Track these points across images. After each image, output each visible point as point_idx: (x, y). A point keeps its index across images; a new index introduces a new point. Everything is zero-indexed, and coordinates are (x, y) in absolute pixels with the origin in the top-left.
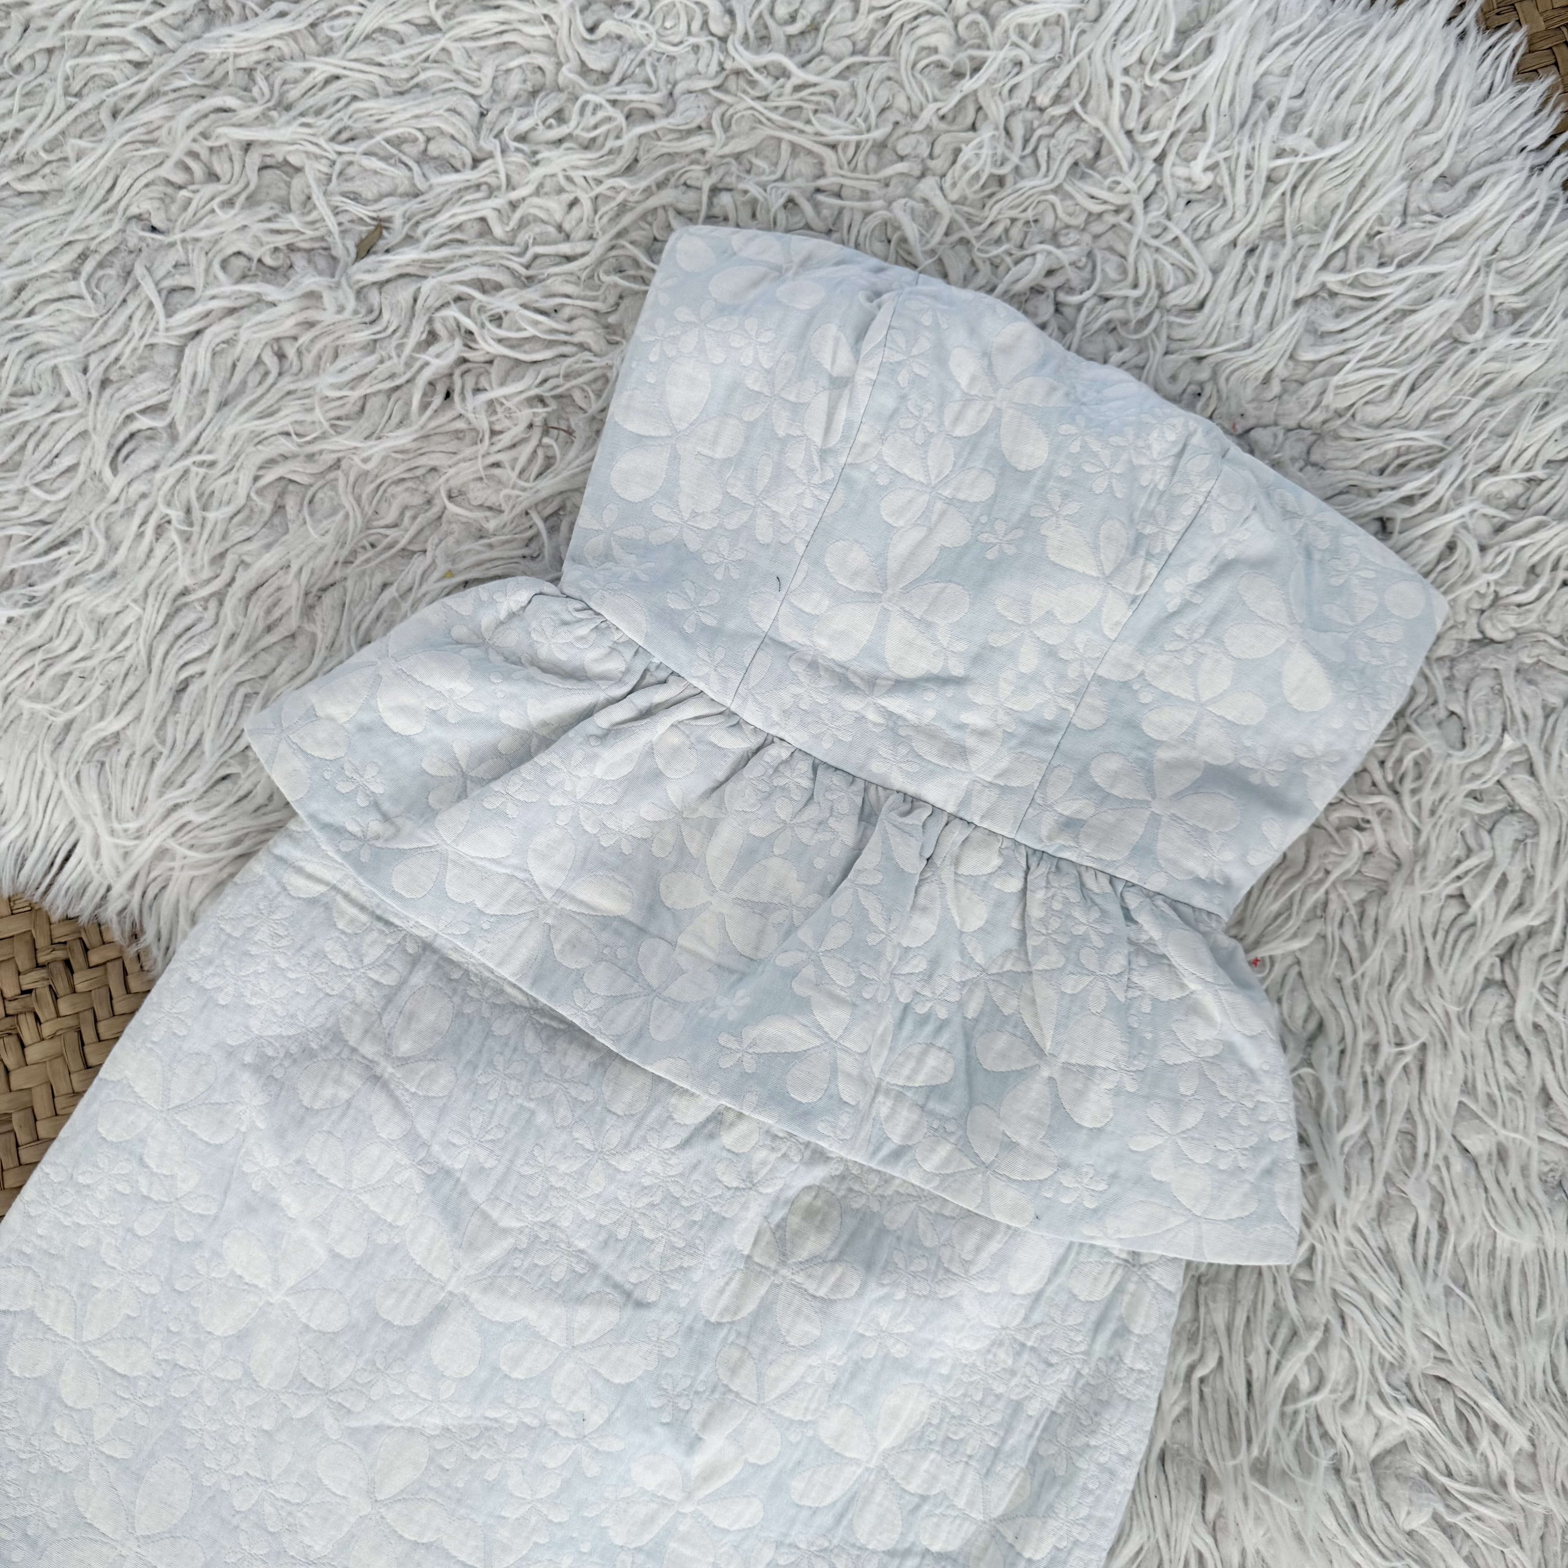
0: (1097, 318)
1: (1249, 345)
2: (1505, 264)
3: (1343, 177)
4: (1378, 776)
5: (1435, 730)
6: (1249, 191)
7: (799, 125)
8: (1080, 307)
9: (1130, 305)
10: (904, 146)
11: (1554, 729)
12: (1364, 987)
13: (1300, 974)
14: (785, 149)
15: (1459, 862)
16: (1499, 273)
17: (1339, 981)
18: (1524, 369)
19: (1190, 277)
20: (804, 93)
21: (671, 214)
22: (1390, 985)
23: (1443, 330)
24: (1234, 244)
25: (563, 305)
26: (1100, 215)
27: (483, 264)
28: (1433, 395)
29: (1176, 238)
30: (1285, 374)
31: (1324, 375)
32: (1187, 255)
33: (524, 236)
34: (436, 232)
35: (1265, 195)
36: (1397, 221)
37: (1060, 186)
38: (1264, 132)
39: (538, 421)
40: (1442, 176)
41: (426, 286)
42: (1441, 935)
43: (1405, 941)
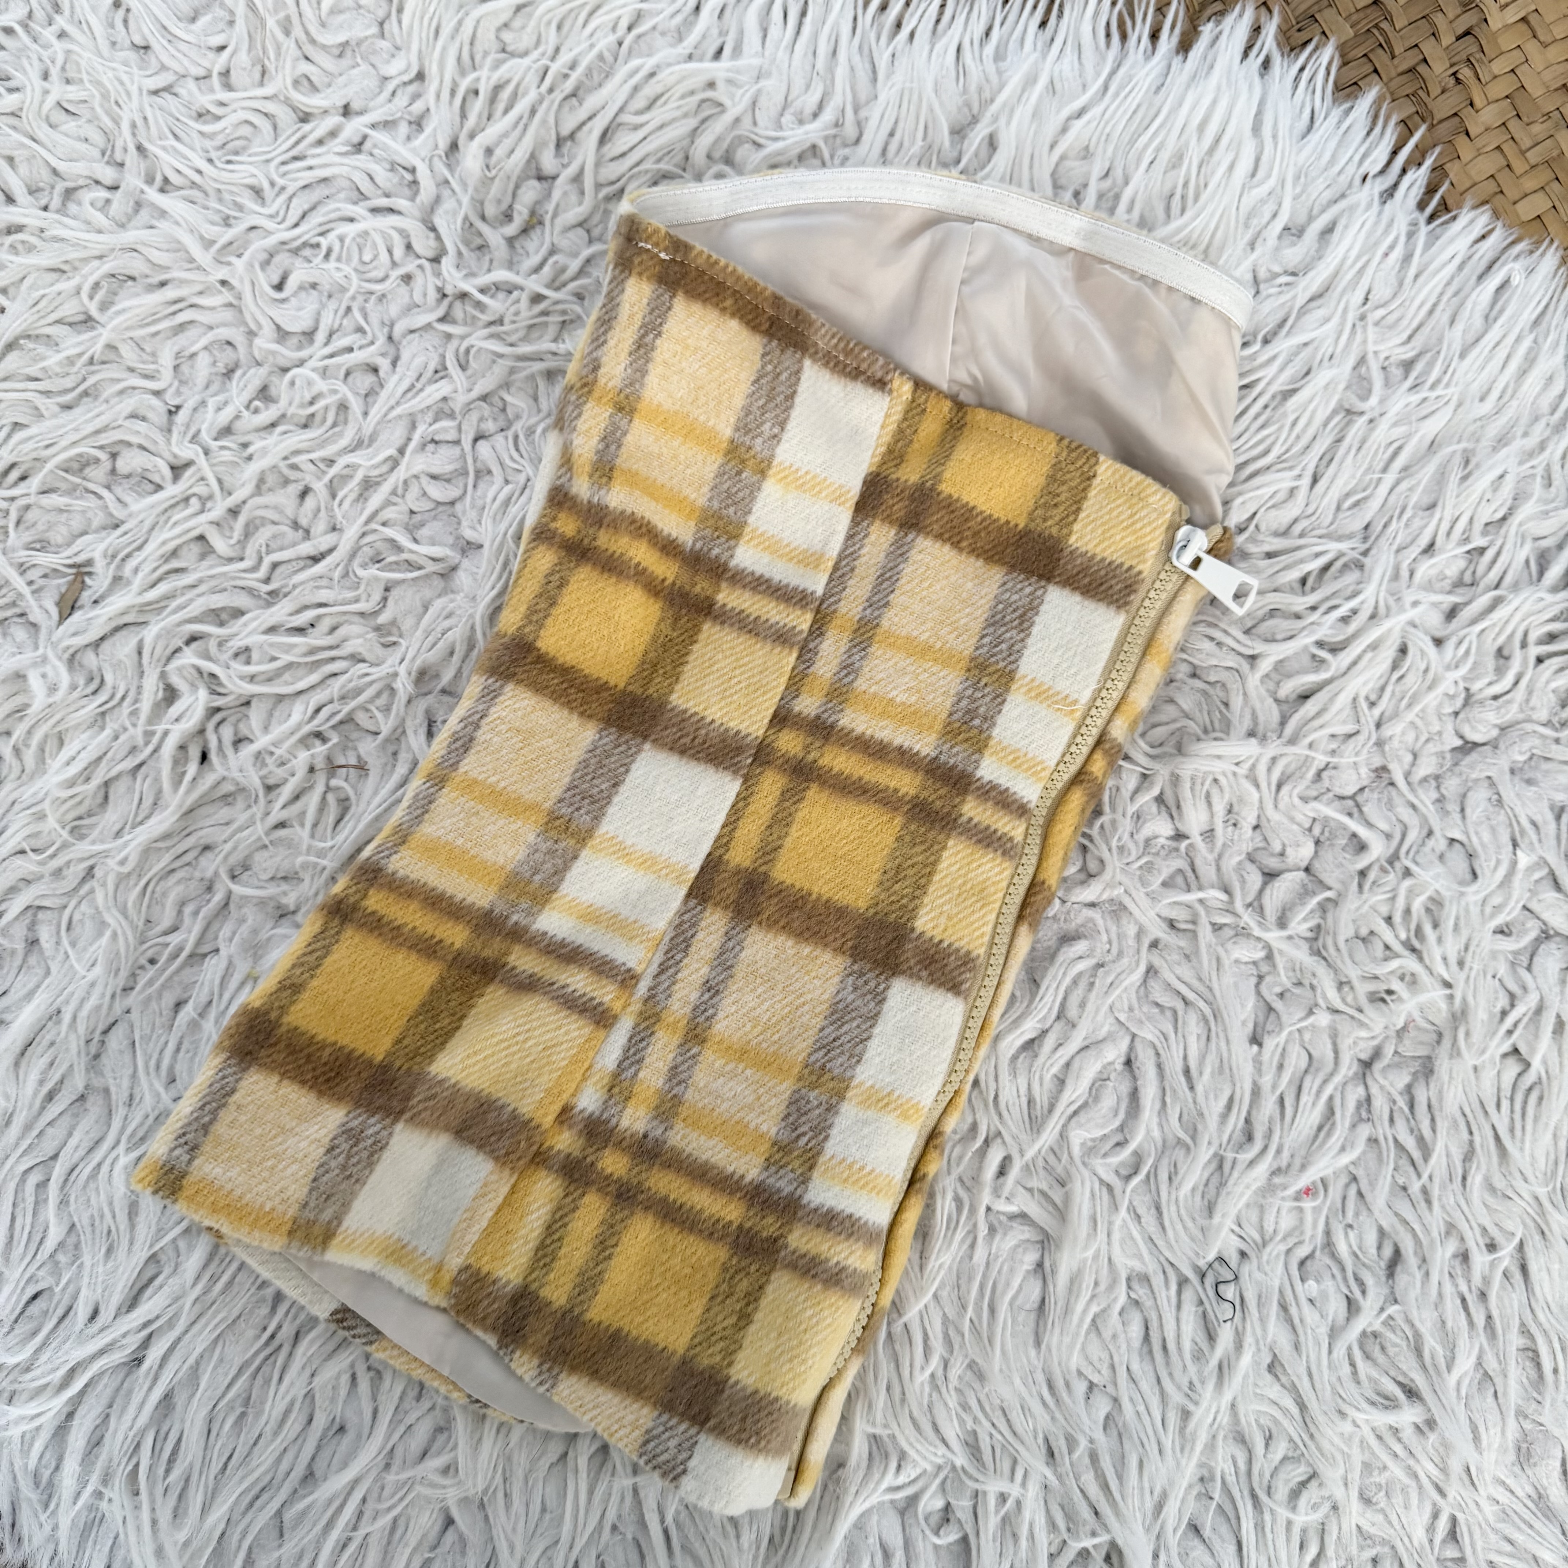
2: (1381, 312)
4: (1388, 935)
5: (1439, 869)
12: (1435, 1192)
13: (1360, 1194)
15: (1504, 1013)
16: (1377, 324)
17: (1404, 1189)
18: (1431, 428)
20: (544, 305)
22: (1464, 1178)
23: (1332, 405)
25: (319, 617)
27: (212, 590)
28: (1340, 481)
33: (254, 546)
34: (147, 568)
39: (320, 764)
40: (1286, 229)
41: (150, 634)
42: (1505, 1104)
43: (1468, 1123)
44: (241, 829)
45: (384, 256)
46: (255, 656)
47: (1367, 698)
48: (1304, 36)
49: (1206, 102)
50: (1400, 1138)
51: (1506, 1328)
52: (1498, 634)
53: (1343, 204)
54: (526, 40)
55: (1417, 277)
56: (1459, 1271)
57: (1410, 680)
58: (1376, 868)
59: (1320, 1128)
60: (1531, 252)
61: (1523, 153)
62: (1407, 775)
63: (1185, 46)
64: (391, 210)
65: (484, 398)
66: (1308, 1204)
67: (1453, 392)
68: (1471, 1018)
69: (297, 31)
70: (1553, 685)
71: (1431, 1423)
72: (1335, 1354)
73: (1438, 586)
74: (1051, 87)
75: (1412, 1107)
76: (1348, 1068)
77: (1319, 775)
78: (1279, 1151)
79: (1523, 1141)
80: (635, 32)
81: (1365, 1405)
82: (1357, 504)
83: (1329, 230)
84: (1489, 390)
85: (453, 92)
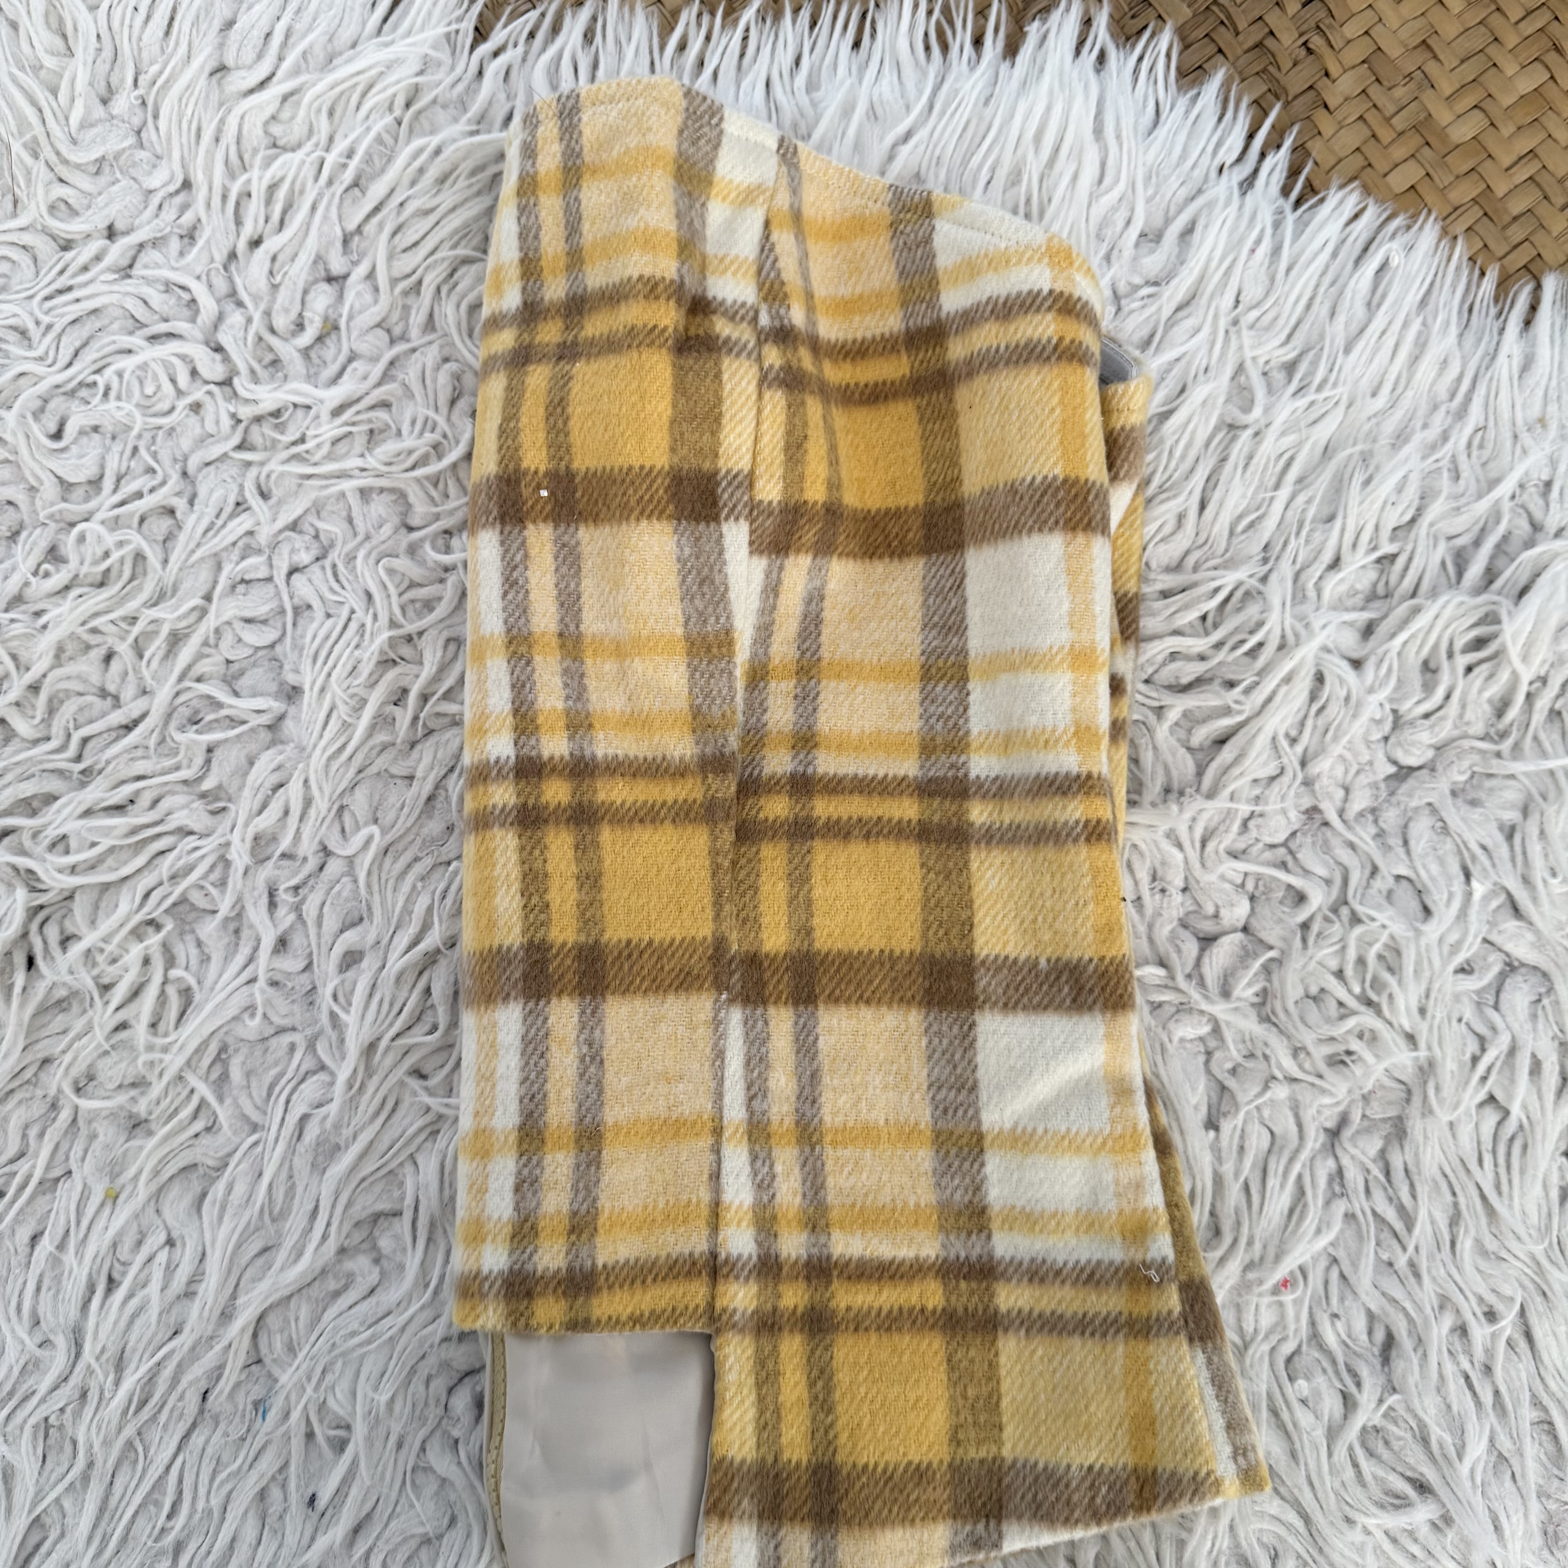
44: (79, 1037)
45: (167, 387)
46: (73, 843)
47: (1287, 735)
48: (1138, 23)
49: (1039, 110)
50: (1379, 1210)
51: (1517, 1403)
52: (1421, 647)
53: (1200, 201)
54: (298, 129)
55: (1289, 270)
56: (1458, 1347)
57: (1332, 711)
59: (1291, 1211)
60: (1409, 228)
61: (1388, 120)
62: (1341, 813)
63: (1011, 50)
64: (171, 335)
65: (294, 527)
66: (1288, 1298)
67: (1342, 392)
68: (1439, 1070)
69: (47, 153)
70: (1487, 694)
71: (1447, 1520)
72: (1335, 1458)
73: (1350, 603)
74: (873, 113)
75: (1387, 1173)
76: (1315, 1140)
77: (1245, 824)
78: (1250, 1243)
79: (1511, 1198)
80: (413, 109)
81: (1374, 1509)
82: (1251, 525)
83: (1189, 231)
84: (1381, 383)
85: (224, 198)
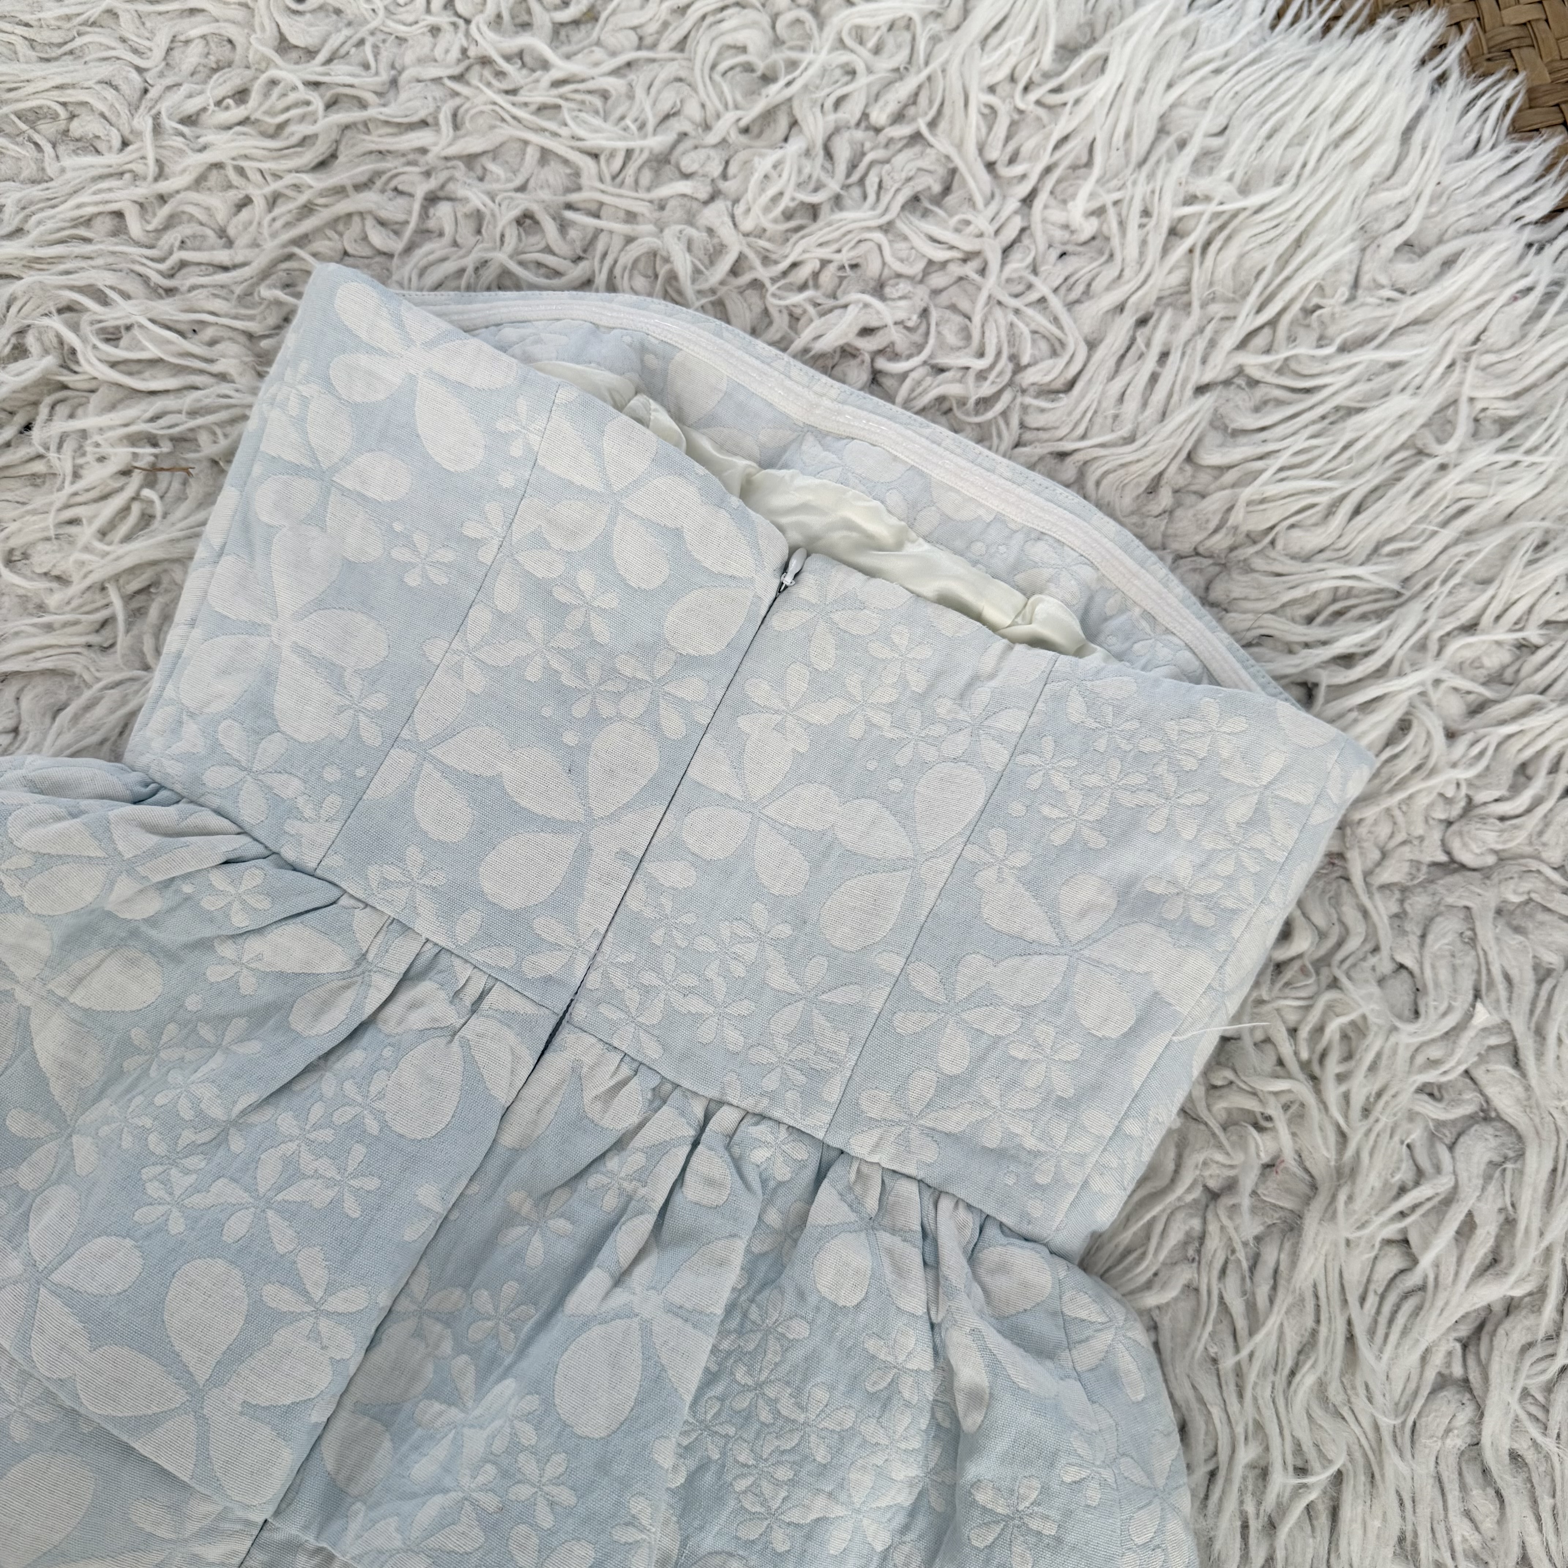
0: (925, 391)
1: (1131, 439)
2: (1491, 358)
3: (1272, 234)
4: (1286, 1049)
5: (1375, 989)
6: (1144, 243)
7: (552, 126)
8: (904, 376)
9: (971, 377)
10: (689, 163)
11: (1549, 1001)
12: (1252, 1375)
14: (532, 155)
15: (1403, 1190)
16: (1484, 369)
17: (1214, 1361)
18: (1515, 495)
19: (1056, 348)
20: (565, 89)
21: (370, 222)
22: (1293, 1373)
23: (1403, 437)
24: (1121, 308)
25: (202, 323)
26: (944, 264)
27: (109, 268)
28: (1386, 521)
29: (1042, 300)
30: (1181, 481)
31: (1234, 486)
32: (1056, 320)
33: (172, 237)
35: (1165, 251)
36: (1344, 292)
37: (890, 224)
38: (1167, 173)
39: (140, 465)
40: (1408, 244)
41: (21, 288)
42: (1372, 1300)
43: (1318, 1307)
58: (1296, 965)
